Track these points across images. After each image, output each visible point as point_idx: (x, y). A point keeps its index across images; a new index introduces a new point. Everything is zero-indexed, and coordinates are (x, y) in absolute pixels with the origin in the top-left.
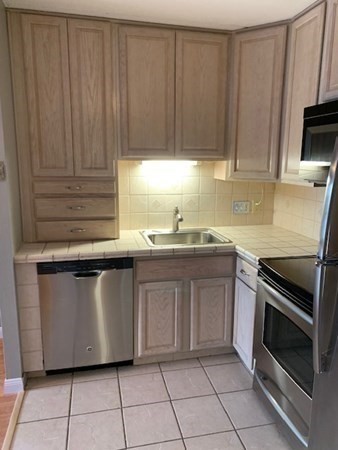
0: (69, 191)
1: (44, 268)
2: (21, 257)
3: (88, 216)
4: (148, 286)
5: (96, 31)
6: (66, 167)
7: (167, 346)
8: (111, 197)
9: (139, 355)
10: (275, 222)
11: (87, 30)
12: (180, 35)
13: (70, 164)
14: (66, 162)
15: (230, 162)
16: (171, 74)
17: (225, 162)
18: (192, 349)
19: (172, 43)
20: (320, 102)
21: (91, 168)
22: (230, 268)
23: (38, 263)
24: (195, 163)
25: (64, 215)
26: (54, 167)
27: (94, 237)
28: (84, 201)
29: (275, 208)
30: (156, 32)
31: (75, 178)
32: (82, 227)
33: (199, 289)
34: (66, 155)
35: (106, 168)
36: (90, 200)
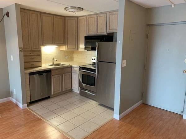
0: (30, 54)
1: (31, 74)
2: (26, 71)
3: (35, 61)
4: (54, 76)
5: (36, 14)
6: (29, 48)
7: (59, 91)
8: (40, 55)
9: (53, 94)
10: (74, 60)
11: (34, 14)
12: (54, 16)
13: (30, 47)
14: (29, 47)
15: (66, 46)
16: (53, 25)
17: (65, 46)
18: (64, 90)
19: (53, 18)
20: (87, 35)
21: (35, 48)
22: (70, 70)
23: (29, 73)
24: (57, 46)
25: (29, 61)
26: (26, 48)
27: (36, 66)
28: (34, 57)
29: (74, 57)
30: (50, 15)
31: (31, 51)
32: (33, 64)
33: (65, 76)
34: (29, 45)
35: (39, 48)
36: (35, 56)
